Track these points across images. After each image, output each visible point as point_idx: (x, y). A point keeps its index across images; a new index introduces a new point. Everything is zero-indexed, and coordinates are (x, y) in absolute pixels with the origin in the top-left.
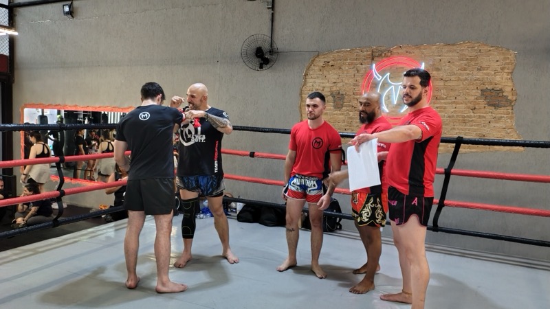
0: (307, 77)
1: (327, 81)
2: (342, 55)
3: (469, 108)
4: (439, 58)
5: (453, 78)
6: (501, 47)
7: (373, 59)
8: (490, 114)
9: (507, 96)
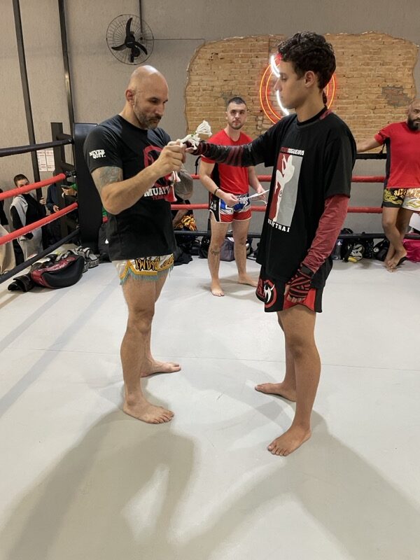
0: (191, 74)
1: (216, 78)
2: (233, 44)
3: (369, 108)
4: (343, 50)
5: (355, 74)
6: (405, 40)
7: (270, 51)
8: (389, 114)
9: (407, 94)
